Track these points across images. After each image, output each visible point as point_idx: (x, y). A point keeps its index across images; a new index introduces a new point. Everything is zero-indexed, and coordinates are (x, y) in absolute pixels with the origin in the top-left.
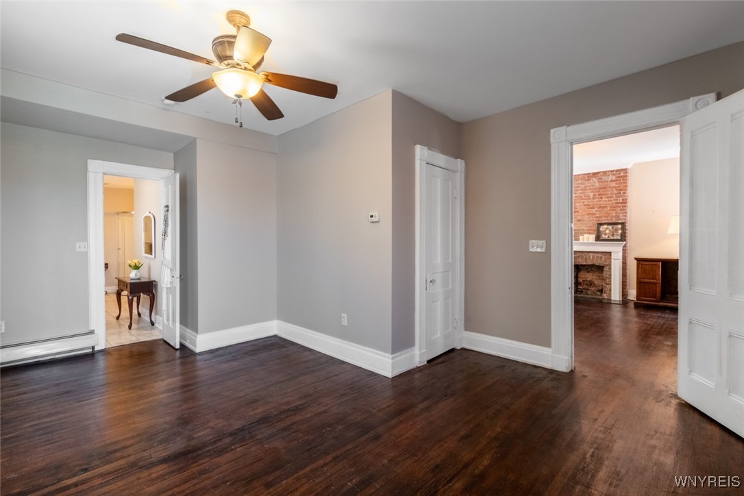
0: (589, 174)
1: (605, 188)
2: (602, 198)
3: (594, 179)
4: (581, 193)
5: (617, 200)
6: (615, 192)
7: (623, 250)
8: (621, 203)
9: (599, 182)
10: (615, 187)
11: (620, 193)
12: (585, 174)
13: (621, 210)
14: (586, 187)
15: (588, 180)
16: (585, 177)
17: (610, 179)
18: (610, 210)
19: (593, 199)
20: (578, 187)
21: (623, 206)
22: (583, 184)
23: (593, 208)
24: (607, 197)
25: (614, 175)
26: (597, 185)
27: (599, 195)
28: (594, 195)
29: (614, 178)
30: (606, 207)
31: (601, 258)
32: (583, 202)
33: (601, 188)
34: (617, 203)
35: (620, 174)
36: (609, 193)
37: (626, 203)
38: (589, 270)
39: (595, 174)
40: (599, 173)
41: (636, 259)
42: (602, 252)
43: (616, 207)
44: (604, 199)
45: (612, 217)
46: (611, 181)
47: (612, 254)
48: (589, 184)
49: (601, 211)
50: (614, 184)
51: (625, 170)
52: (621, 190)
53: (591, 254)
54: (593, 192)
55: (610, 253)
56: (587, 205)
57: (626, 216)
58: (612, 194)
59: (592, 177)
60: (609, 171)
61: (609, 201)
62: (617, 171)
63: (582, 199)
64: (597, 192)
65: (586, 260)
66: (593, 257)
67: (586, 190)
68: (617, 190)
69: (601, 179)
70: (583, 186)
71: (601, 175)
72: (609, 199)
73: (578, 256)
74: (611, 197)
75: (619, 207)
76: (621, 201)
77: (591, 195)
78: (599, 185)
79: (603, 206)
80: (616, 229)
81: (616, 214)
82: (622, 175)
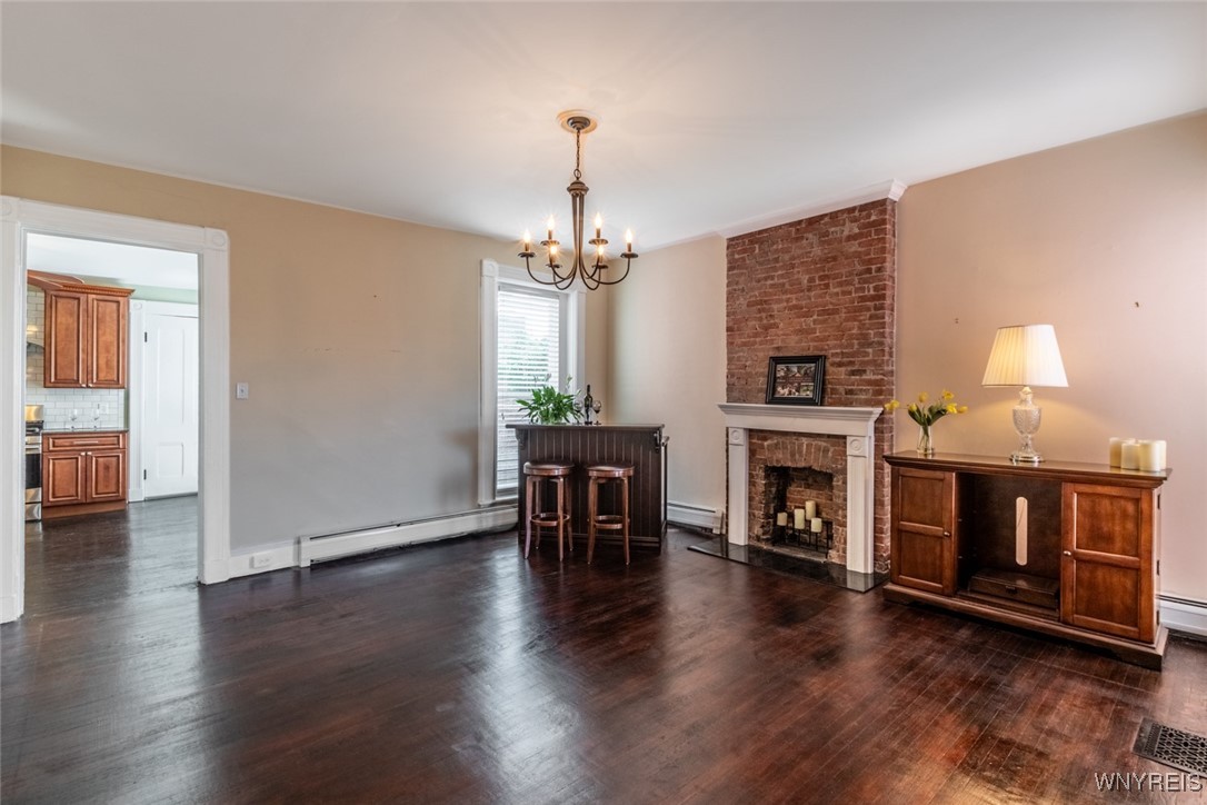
0: (800, 222)
1: (835, 259)
2: (827, 286)
3: (810, 236)
4: (782, 276)
5: (863, 289)
6: (859, 268)
7: (876, 429)
8: (873, 298)
9: (822, 243)
10: (858, 255)
11: (869, 271)
12: (791, 225)
13: (871, 317)
14: (793, 258)
15: (798, 239)
16: (790, 232)
17: (846, 233)
18: (847, 320)
19: (809, 290)
20: (776, 260)
21: (876, 308)
22: (787, 251)
23: (807, 315)
24: (840, 284)
25: (854, 220)
26: (817, 251)
27: (821, 278)
28: (811, 280)
29: (857, 230)
30: (836, 312)
31: (826, 451)
32: (788, 301)
33: (826, 260)
34: (863, 299)
35: (869, 216)
36: (843, 271)
37: (883, 297)
38: (810, 481)
39: (812, 222)
40: (822, 217)
42: (829, 436)
43: (861, 309)
44: (833, 290)
45: (851, 337)
46: (850, 238)
47: (849, 440)
48: (799, 252)
49: (825, 321)
50: (854, 247)
51: (881, 205)
52: (870, 262)
53: (805, 441)
54: (808, 272)
55: (844, 437)
56: (795, 307)
57: (883, 335)
58: (851, 274)
59: (806, 231)
60: (842, 211)
61: (844, 293)
62: (863, 208)
63: (785, 292)
64: (817, 270)
65: (793, 455)
66: (809, 446)
67: (793, 266)
68: (864, 262)
69: (826, 234)
70: (787, 257)
71: (825, 224)
72: (845, 289)
73: (776, 444)
74: (849, 283)
75: (868, 309)
76: (872, 292)
77: (805, 279)
78: (822, 250)
79: (831, 307)
80: (806, 373)
81: (859, 328)
82: (873, 218)
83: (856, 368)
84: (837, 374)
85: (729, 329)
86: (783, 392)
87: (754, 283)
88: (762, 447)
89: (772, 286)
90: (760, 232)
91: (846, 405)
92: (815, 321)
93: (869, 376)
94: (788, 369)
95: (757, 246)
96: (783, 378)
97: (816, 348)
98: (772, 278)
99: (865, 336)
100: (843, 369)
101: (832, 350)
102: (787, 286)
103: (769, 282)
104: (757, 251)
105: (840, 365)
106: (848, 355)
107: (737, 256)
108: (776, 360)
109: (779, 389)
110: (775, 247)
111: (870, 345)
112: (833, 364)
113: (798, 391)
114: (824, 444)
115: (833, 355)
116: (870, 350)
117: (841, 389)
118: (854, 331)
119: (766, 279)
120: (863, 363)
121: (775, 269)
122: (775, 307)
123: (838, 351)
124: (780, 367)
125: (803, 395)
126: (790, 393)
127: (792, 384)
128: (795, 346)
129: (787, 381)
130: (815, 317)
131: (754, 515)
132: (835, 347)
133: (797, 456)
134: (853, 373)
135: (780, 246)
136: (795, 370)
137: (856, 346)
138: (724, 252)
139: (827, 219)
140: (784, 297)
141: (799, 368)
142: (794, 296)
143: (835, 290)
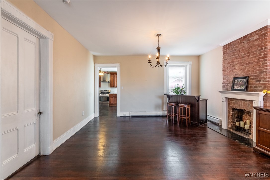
0: (241, 38)
1: (251, 47)
2: (249, 56)
3: (244, 41)
4: (237, 54)
5: (260, 55)
6: (259, 49)
7: (264, 99)
8: (263, 58)
9: (248, 43)
10: (258, 45)
11: (262, 49)
12: (239, 39)
13: (263, 64)
14: (240, 49)
15: (241, 43)
16: (239, 41)
17: (255, 39)
18: (255, 65)
19: (244, 57)
20: (235, 50)
21: (264, 61)
23: (243, 65)
24: (253, 55)
25: (257, 34)
26: (246, 46)
27: (247, 53)
28: (245, 54)
29: (258, 37)
30: (252, 63)
33: (249, 48)
34: (260, 58)
35: (262, 32)
36: (254, 50)
37: (267, 57)
39: (245, 37)
40: (247, 35)
42: (250, 101)
43: (259, 61)
45: (257, 70)
46: (256, 40)
47: (254, 102)
48: (241, 47)
49: (249, 66)
50: (257, 42)
52: (262, 46)
53: (243, 101)
54: (244, 52)
55: (252, 101)
56: (240, 63)
57: (266, 69)
58: (256, 51)
59: (243, 40)
60: (253, 32)
61: (254, 57)
62: (260, 30)
64: (246, 51)
65: (239, 106)
66: (244, 103)
67: (240, 51)
68: (260, 47)
69: (249, 40)
70: (238, 49)
71: (248, 37)
72: (254, 56)
73: (235, 102)
74: (256, 54)
75: (262, 61)
76: (263, 56)
77: (243, 54)
78: (248, 45)
79: (250, 62)
80: (242, 82)
81: (259, 67)
82: (263, 32)
83: (258, 80)
84: (252, 82)
85: (223, 71)
86: (236, 87)
87: (229, 57)
88: (231, 102)
89: (234, 57)
90: (231, 43)
91: (255, 91)
92: (246, 67)
93: (262, 82)
94: (238, 80)
95: (230, 47)
96: (236, 83)
97: (246, 74)
98: (234, 55)
99: (261, 70)
100: (254, 80)
101: (251, 74)
102: (238, 57)
103: (233, 56)
104: (230, 48)
105: (253, 79)
106: (256, 76)
107: (225, 50)
108: (235, 79)
109: (235, 87)
110: (235, 46)
111: (262, 72)
112: (251, 79)
113: (240, 87)
114: (248, 103)
115: (251, 76)
116: (262, 74)
117: (253, 86)
118: (257, 68)
119: (232, 56)
120: (260, 78)
121: (235, 52)
122: (235, 63)
123: (253, 75)
124: (236, 80)
125: (241, 88)
126: (238, 88)
127: (238, 85)
128: (240, 74)
129: (237, 84)
130: (246, 65)
131: (229, 122)
132: (252, 74)
133: (241, 106)
134: (257, 81)
135: (236, 46)
136: (240, 81)
137: (258, 73)
138: (222, 50)
139: (249, 36)
140: (237, 60)
141: (241, 80)
142: (240, 60)
143: (251, 57)
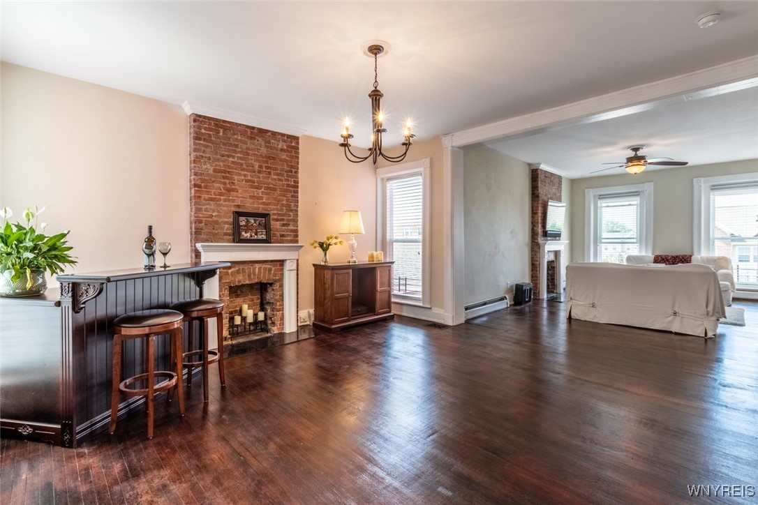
0: (253, 128)
1: (274, 159)
2: (270, 173)
3: (260, 139)
4: (241, 158)
5: (288, 180)
6: (286, 168)
8: (292, 186)
9: (267, 147)
10: (286, 161)
11: (291, 171)
13: (292, 196)
14: (248, 149)
15: (252, 138)
16: (246, 131)
17: (280, 146)
18: (280, 195)
19: (259, 172)
20: (236, 146)
21: (294, 192)
22: (245, 143)
23: (258, 188)
24: (278, 174)
25: (284, 141)
26: (264, 150)
27: (267, 167)
28: (260, 167)
29: (285, 147)
30: (275, 189)
31: (270, 270)
32: (245, 175)
33: (269, 158)
34: (288, 185)
35: (291, 142)
36: (278, 167)
37: (297, 187)
39: (262, 132)
40: (267, 131)
41: (314, 265)
42: (272, 261)
43: (287, 191)
44: (272, 176)
45: (283, 205)
46: (282, 150)
47: (287, 262)
48: (253, 146)
49: (269, 194)
50: (284, 156)
51: (297, 138)
52: (292, 167)
53: (257, 266)
54: (259, 161)
56: (250, 181)
57: (297, 206)
58: (282, 170)
59: (257, 135)
60: (279, 134)
61: (279, 180)
62: (289, 136)
63: (243, 170)
64: (265, 162)
65: (249, 276)
66: (260, 269)
67: (248, 154)
68: (288, 166)
69: (269, 142)
70: (244, 147)
71: (269, 136)
72: (280, 177)
73: (238, 271)
74: (282, 175)
75: (291, 192)
76: (292, 183)
77: (257, 165)
78: (267, 151)
79: (272, 186)
80: (259, 224)
81: (287, 201)
82: (293, 144)
83: (285, 222)
84: (275, 225)
86: (246, 235)
87: (219, 157)
88: (227, 274)
89: (233, 162)
90: (224, 121)
91: (280, 243)
92: (262, 192)
93: (291, 227)
94: (248, 221)
95: (221, 131)
96: (245, 226)
97: (263, 209)
98: (234, 157)
99: (289, 206)
100: (278, 223)
101: (273, 210)
102: (244, 166)
103: (231, 159)
104: (221, 134)
105: (277, 220)
106: (283, 215)
107: (203, 131)
108: (238, 214)
109: (243, 233)
110: (236, 136)
111: (291, 211)
112: (273, 219)
113: (256, 234)
114: (269, 266)
115: (273, 214)
116: (291, 214)
117: (278, 234)
118: (284, 202)
119: (229, 156)
120: (288, 220)
121: (235, 152)
122: (236, 177)
123: (276, 212)
124: (241, 219)
125: (260, 237)
126: (251, 236)
127: (251, 230)
128: (250, 206)
129: (247, 228)
130: (263, 190)
132: (274, 209)
133: (252, 276)
134: (284, 225)
135: (240, 138)
136: (253, 221)
137: (285, 211)
139: (270, 134)
140: (242, 173)
141: (255, 220)
142: (249, 174)
143: (275, 177)
